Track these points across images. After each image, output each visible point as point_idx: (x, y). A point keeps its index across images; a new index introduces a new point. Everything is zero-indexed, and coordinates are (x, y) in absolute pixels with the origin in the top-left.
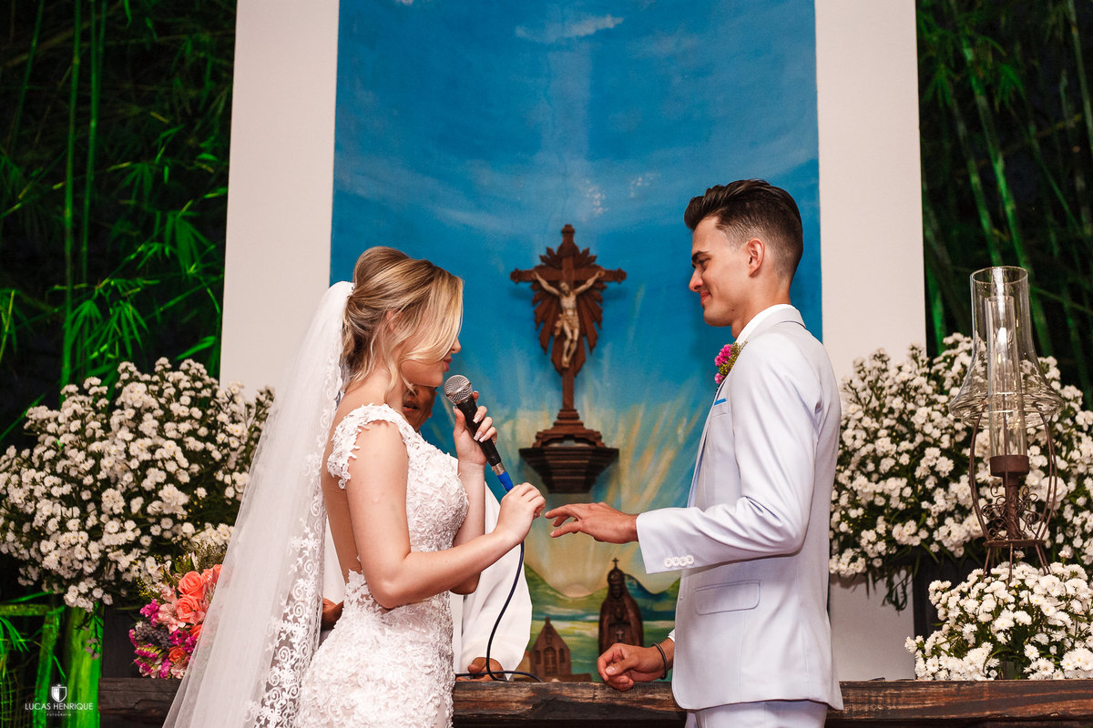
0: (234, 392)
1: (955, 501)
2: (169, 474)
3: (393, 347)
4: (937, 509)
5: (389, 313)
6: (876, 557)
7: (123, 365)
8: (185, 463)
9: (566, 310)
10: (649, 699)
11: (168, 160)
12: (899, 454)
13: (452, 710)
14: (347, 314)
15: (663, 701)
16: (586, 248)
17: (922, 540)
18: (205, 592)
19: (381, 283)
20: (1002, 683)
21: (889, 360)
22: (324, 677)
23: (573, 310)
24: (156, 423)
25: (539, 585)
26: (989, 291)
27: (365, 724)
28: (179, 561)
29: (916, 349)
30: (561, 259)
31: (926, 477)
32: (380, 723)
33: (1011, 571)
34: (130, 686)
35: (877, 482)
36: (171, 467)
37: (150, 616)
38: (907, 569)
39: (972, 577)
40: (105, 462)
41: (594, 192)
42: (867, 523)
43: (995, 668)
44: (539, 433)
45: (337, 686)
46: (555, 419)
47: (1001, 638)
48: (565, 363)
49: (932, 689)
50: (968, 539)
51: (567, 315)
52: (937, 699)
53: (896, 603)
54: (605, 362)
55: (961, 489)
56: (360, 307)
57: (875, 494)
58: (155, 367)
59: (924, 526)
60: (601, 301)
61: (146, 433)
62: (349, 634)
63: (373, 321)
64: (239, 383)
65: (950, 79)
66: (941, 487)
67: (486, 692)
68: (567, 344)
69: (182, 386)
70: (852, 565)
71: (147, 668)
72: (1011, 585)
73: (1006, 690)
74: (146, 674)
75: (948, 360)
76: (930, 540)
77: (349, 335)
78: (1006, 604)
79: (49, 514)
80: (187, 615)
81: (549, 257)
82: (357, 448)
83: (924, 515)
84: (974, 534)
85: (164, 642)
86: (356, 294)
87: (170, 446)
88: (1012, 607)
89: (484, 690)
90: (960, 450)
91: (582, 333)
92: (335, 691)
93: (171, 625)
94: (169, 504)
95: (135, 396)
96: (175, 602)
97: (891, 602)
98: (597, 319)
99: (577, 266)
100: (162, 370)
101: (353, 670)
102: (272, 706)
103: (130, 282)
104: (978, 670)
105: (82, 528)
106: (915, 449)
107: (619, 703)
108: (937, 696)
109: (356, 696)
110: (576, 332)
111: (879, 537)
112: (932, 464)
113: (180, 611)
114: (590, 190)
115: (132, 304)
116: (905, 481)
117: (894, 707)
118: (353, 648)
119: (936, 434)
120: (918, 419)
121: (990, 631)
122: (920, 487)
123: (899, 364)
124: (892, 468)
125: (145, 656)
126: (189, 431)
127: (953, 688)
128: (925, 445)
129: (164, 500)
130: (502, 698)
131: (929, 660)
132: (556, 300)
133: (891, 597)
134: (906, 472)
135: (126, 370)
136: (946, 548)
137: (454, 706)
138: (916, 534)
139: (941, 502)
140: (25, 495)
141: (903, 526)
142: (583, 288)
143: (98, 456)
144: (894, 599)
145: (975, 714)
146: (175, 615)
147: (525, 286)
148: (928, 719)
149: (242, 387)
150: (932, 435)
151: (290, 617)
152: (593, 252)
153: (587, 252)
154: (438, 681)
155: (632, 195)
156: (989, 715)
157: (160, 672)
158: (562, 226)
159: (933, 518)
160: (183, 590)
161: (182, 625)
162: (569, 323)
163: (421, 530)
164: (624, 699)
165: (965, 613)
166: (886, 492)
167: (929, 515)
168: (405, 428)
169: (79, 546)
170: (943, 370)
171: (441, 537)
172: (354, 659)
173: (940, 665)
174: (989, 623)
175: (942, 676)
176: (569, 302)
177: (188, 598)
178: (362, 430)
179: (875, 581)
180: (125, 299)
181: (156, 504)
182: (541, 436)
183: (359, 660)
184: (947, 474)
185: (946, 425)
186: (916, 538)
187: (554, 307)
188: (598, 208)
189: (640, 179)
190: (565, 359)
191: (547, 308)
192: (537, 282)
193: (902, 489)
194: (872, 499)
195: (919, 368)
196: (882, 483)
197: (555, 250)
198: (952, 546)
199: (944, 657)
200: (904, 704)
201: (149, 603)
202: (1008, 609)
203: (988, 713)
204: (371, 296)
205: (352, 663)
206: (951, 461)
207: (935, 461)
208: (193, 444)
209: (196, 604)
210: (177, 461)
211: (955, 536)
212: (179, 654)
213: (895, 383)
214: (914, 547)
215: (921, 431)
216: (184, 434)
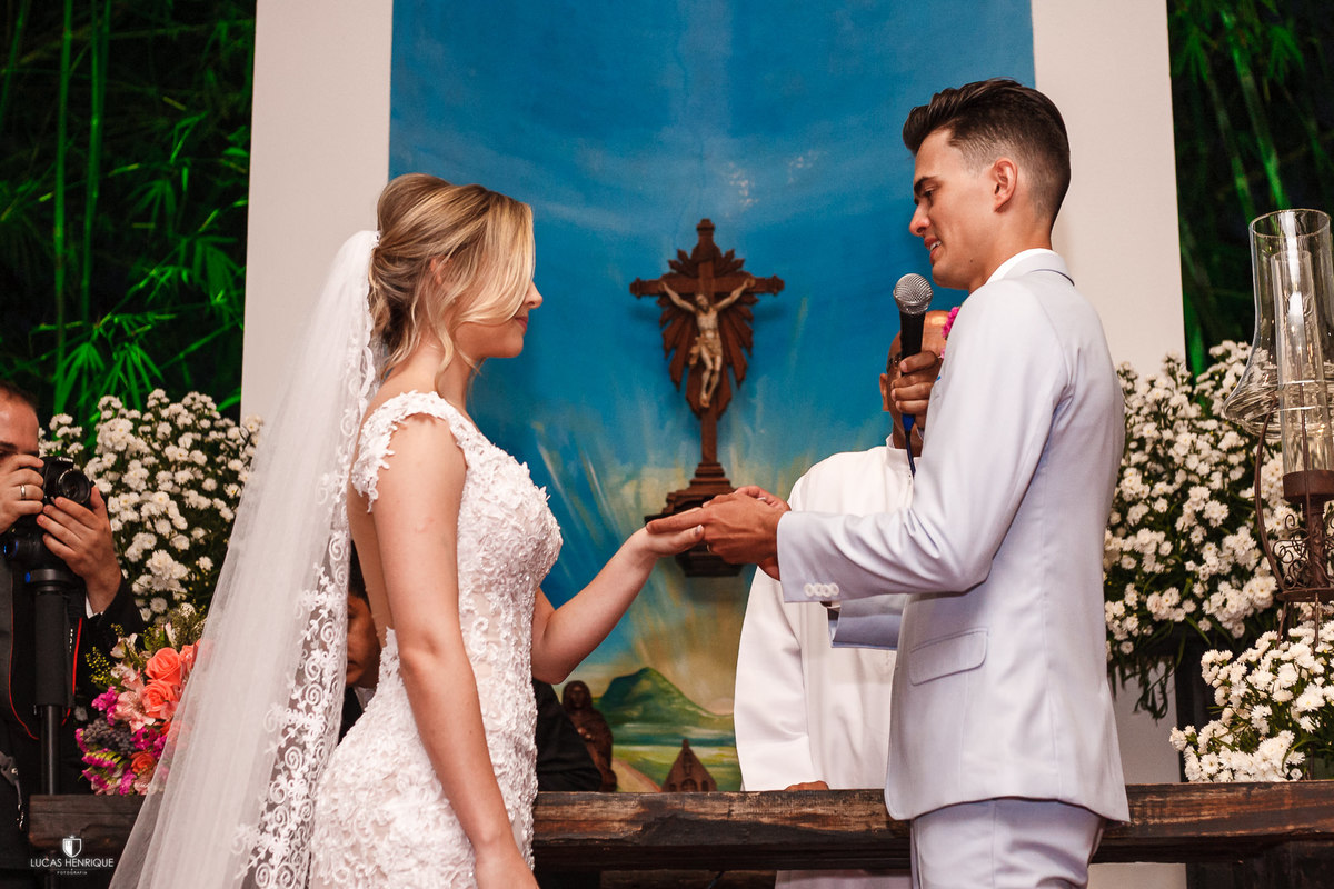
0: (251, 431)
1: (1231, 560)
2: (160, 537)
3: (442, 309)
4: (1208, 570)
5: (434, 262)
6: (1126, 640)
7: (104, 400)
8: (182, 523)
9: (704, 331)
10: (809, 815)
11: (187, 160)
12: (1154, 500)
13: (531, 832)
14: (375, 274)
15: (828, 816)
16: (729, 250)
17: (1188, 614)
18: (180, 674)
19: (415, 223)
20: (1310, 784)
21: (1136, 378)
22: (348, 779)
23: (714, 330)
24: (145, 473)
25: (674, 698)
26: (1275, 247)
27: (406, 847)
28: (148, 634)
29: (1173, 361)
30: (697, 265)
31: (1191, 529)
32: (428, 846)
33: (1317, 633)
34: (73, 806)
35: (1125, 537)
36: (163, 528)
37: (105, 711)
38: (1166, 663)
39: (1263, 641)
41: (738, 179)
43: (1299, 766)
44: (670, 495)
45: (367, 793)
46: (692, 476)
47: (1306, 724)
48: (705, 402)
49: (1212, 795)
50: (1250, 612)
51: (706, 339)
52: (1218, 809)
53: (1152, 709)
54: (758, 402)
55: (1240, 542)
56: (392, 259)
57: (1122, 552)
58: (147, 401)
59: (1191, 596)
60: (750, 319)
61: (133, 486)
62: (385, 719)
63: (411, 277)
64: (258, 418)
65: (1205, 46)
66: (1212, 542)
67: (576, 807)
68: (706, 376)
69: (180, 422)
71: (102, 784)
72: (1318, 650)
73: (1316, 794)
74: (100, 791)
75: (1217, 378)
76: (1199, 614)
77: (381, 303)
78: (1313, 676)
80: (156, 708)
81: (681, 263)
82: (390, 453)
83: (1189, 581)
84: (1259, 603)
85: (125, 745)
86: (383, 244)
87: (161, 499)
88: (1320, 680)
89: (573, 804)
90: (1237, 492)
91: (727, 362)
92: (364, 799)
93: (134, 721)
94: (160, 576)
95: (116, 436)
96: (140, 689)
97: (1146, 707)
98: (748, 345)
99: (718, 274)
100: (156, 406)
101: (389, 769)
102: (275, 832)
103: (139, 318)
104: (1275, 770)
106: (1176, 492)
107: (765, 820)
108: (1218, 805)
109: (393, 806)
110: (719, 360)
111: (1129, 610)
112: (1198, 509)
113: (147, 702)
114: (735, 177)
115: (142, 346)
116: (1162, 535)
117: (1157, 821)
118: (390, 737)
119: (1204, 469)
120: (1178, 452)
121: (1289, 715)
122: (1183, 543)
123: (1151, 377)
124: (1144, 517)
125: (98, 765)
126: (190, 481)
127: (1240, 794)
128: (1187, 485)
129: (154, 570)
130: (599, 816)
131: (1205, 758)
132: (691, 318)
133: (1147, 700)
134: (1164, 523)
135: (108, 407)
136: (1220, 623)
137: (534, 826)
138: (1179, 606)
139: (1212, 560)
141: (1161, 595)
142: (726, 301)
144: (1150, 703)
145: (1271, 830)
146: (141, 708)
147: (650, 303)
148: (1205, 837)
149: (261, 424)
150: (1198, 471)
151: (302, 705)
152: (738, 256)
153: (731, 254)
154: (512, 787)
155: (791, 180)
156: (1293, 831)
157: (118, 787)
158: (697, 222)
159: (1203, 583)
160: (153, 673)
161: (150, 721)
162: (709, 349)
163: (488, 570)
164: (772, 815)
165: (1254, 690)
166: (1138, 549)
167: (1196, 580)
168: (462, 426)
170: (1211, 390)
171: (517, 581)
172: (390, 754)
173: (1220, 764)
174: (1288, 704)
175: (1224, 777)
176: (708, 321)
177: (159, 685)
178: (398, 428)
179: (1124, 679)
180: (131, 341)
181: (144, 579)
182: (673, 498)
183: (398, 754)
184: (1220, 522)
185: (1217, 460)
186: (1179, 610)
187: (688, 328)
188: (745, 198)
189: (800, 159)
190: (704, 396)
191: (679, 328)
192: (665, 295)
193: (1158, 546)
194: (1117, 559)
195: (1177, 386)
196: (1131, 538)
197: (689, 254)
198: (1228, 620)
199: (1225, 752)
200: (1172, 815)
201: (104, 692)
202: (1314, 683)
203: (1290, 827)
204: (403, 243)
205: (388, 759)
206: (1225, 506)
207: (1203, 504)
208: (194, 499)
209: (170, 693)
210: (171, 520)
211: (1232, 606)
212: (145, 763)
213: (1146, 403)
214: (1178, 624)
215: (1183, 467)
216: (182, 486)
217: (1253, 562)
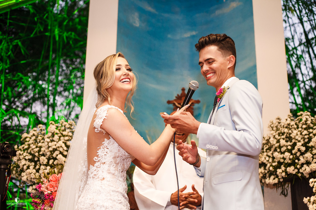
1: (306, 160)
2: (60, 152)
4: (301, 162)
6: (281, 178)
12: (288, 146)
17: (296, 172)
18: (57, 181)
21: (281, 119)
24: (58, 137)
29: (290, 116)
30: (181, 97)
31: (296, 153)
35: (281, 154)
36: (61, 149)
37: (38, 189)
40: (42, 149)
42: (279, 166)
50: (311, 172)
55: (308, 155)
57: (281, 158)
59: (297, 168)
60: (193, 109)
61: (55, 140)
66: (302, 156)
69: (66, 126)
70: (274, 180)
71: (37, 207)
74: (36, 209)
75: (299, 120)
76: (298, 172)
79: (24, 164)
80: (51, 189)
81: (178, 97)
83: (296, 164)
84: (313, 170)
85: (43, 198)
87: (61, 143)
90: (307, 144)
93: (45, 192)
95: (52, 129)
96: (47, 184)
97: (283, 194)
105: (34, 168)
106: (293, 144)
111: (283, 171)
112: (299, 148)
113: (49, 187)
116: (290, 154)
120: (293, 135)
122: (295, 156)
124: (286, 150)
125: (36, 203)
128: (296, 142)
134: (290, 151)
135: (51, 124)
136: (304, 175)
139: (302, 160)
140: (17, 159)
141: (290, 168)
143: (41, 147)
146: (47, 189)
150: (298, 139)
157: (41, 208)
159: (300, 165)
160: (51, 180)
161: (49, 192)
166: (284, 157)
167: (298, 164)
169: (32, 174)
177: (52, 183)
184: (304, 151)
185: (302, 137)
186: (294, 171)
192: (174, 104)
193: (289, 156)
194: (279, 160)
196: (283, 155)
197: (180, 95)
198: (306, 174)
206: (305, 147)
209: (55, 185)
210: (63, 148)
211: (307, 170)
212: (48, 202)
213: (285, 124)
214: (294, 174)
215: (294, 138)
216: (66, 140)
217: (311, 160)
